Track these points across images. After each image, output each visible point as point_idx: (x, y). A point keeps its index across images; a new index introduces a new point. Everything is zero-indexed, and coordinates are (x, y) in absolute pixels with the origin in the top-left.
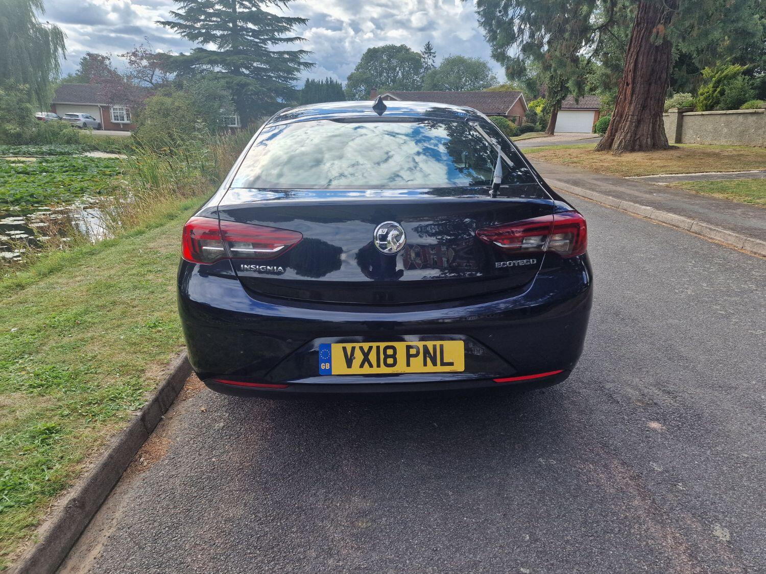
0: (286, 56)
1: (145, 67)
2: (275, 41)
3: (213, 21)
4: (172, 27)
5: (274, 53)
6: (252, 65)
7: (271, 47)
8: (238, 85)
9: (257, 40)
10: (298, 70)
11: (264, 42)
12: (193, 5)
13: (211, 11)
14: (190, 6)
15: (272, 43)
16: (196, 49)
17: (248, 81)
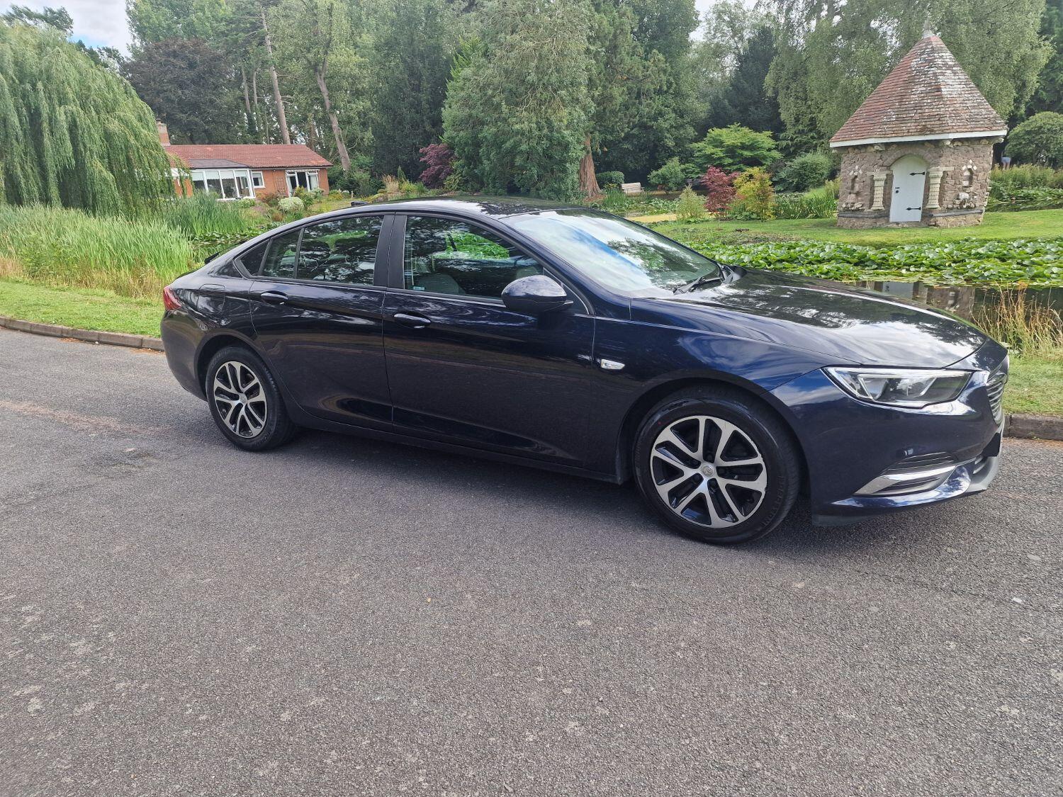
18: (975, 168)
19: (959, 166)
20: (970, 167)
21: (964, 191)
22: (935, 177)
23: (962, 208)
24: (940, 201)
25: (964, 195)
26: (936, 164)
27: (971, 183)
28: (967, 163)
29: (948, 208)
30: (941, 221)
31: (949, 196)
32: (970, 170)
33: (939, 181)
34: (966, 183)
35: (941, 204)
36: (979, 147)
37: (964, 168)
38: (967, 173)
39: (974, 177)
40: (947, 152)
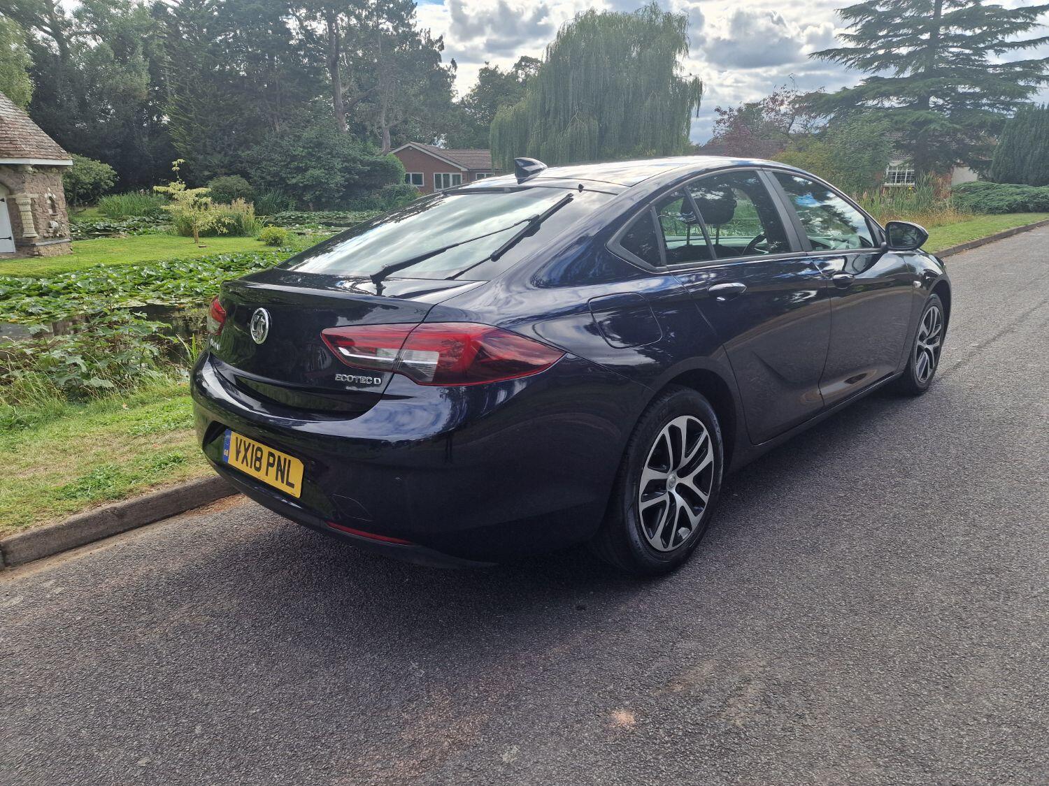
0: (1018, 69)
1: (785, 114)
2: (1000, 48)
3: (901, 35)
4: (834, 56)
5: (995, 67)
6: (954, 90)
7: (992, 58)
8: (913, 123)
9: (967, 51)
10: (1034, 90)
11: (980, 52)
12: (870, 18)
13: (898, 20)
14: (867, 19)
15: (996, 51)
16: (868, 79)
17: (930, 116)
18: (54, 196)
19: (42, 194)
20: (50, 195)
21: (53, 219)
22: (26, 204)
23: (56, 236)
24: (37, 229)
25: (54, 224)
26: (22, 190)
27: (54, 211)
28: (47, 191)
29: (44, 237)
30: (42, 250)
31: (43, 225)
32: (51, 198)
33: (29, 208)
34: (51, 212)
35: (38, 233)
36: (51, 175)
37: (46, 196)
38: (49, 202)
39: (57, 206)
40: (28, 178)
